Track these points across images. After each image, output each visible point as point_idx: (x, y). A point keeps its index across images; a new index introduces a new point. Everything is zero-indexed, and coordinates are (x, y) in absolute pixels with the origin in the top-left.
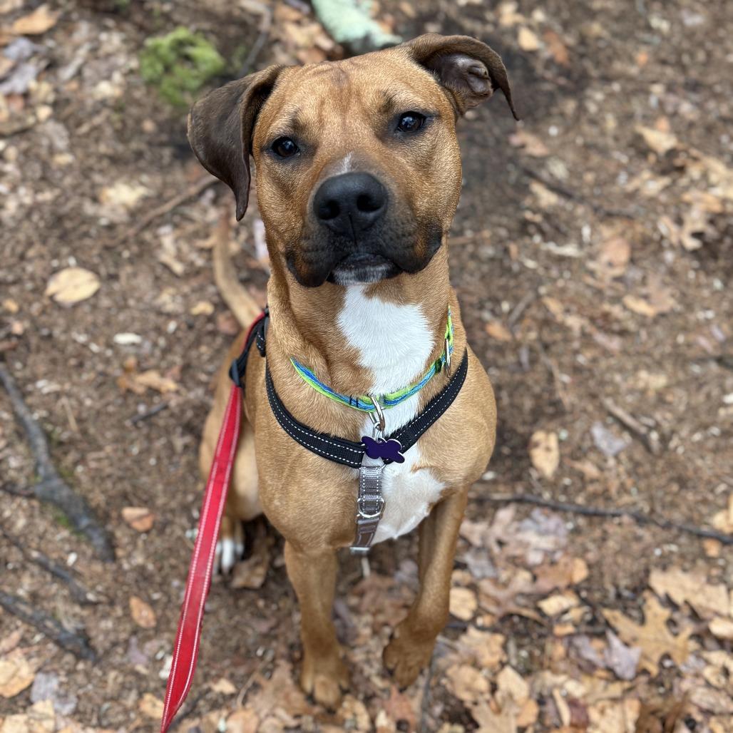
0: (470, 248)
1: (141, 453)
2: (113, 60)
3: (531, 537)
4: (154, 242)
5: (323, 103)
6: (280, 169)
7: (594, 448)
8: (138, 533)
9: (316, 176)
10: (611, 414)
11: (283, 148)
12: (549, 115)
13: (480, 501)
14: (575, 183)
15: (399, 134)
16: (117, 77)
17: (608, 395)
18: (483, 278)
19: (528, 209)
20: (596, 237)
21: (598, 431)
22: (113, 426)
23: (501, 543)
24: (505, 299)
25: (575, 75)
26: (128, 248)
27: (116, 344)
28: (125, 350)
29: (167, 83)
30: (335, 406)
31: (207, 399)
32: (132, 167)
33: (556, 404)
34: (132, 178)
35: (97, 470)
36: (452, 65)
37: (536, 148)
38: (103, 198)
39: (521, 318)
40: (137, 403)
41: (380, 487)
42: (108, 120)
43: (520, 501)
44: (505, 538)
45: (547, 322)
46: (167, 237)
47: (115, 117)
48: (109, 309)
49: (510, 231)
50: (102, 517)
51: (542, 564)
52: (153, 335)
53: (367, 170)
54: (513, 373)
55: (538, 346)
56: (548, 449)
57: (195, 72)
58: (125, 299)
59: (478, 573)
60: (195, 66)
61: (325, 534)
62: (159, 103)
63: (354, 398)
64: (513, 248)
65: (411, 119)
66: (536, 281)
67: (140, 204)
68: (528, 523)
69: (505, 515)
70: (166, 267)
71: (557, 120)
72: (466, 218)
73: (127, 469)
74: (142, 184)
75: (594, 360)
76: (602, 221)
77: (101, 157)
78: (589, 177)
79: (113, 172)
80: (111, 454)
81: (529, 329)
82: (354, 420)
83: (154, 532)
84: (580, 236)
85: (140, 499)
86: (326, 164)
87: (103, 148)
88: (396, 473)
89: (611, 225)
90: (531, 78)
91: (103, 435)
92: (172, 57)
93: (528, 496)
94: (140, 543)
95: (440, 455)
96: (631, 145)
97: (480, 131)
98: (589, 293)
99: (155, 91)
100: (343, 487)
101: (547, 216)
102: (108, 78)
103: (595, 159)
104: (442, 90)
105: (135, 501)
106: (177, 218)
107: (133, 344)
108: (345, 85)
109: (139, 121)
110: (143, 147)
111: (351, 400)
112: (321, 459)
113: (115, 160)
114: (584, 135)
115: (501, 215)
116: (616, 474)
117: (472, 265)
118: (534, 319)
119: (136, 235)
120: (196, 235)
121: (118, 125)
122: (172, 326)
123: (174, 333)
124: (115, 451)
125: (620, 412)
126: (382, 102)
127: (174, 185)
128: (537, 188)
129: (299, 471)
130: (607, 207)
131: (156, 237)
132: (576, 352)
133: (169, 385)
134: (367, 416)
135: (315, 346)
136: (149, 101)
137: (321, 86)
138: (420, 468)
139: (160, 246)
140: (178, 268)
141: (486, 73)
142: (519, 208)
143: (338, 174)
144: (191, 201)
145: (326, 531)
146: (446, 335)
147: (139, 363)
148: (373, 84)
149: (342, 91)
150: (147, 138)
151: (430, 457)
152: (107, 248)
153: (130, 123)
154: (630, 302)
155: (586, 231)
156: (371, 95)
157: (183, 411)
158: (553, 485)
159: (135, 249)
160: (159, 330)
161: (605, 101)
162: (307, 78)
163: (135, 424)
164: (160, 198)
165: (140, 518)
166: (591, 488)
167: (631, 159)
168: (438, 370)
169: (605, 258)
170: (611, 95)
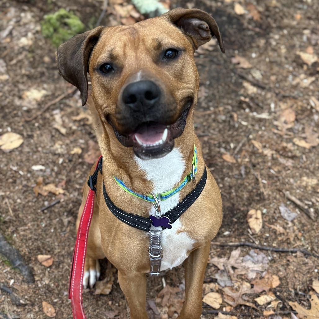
0: (213, 116)
1: (46, 226)
2: (27, 26)
3: (249, 264)
4: (51, 118)
5: (125, 46)
6: (105, 80)
7: (281, 217)
8: (46, 268)
9: (123, 83)
10: (289, 200)
11: (105, 69)
12: (252, 47)
13: (222, 246)
14: (266, 81)
15: (165, 60)
16: (30, 35)
17: (287, 190)
18: (220, 131)
19: (242, 95)
20: (278, 109)
21: (282, 209)
22: (31, 213)
23: (234, 268)
24: (232, 141)
25: (264, 27)
26: (38, 122)
27: (33, 170)
28: (37, 173)
29: (55, 38)
30: (136, 200)
31: (80, 198)
32: (39, 80)
33: (260, 195)
34: (38, 86)
35: (23, 235)
36: (190, 24)
37: (245, 64)
38: (24, 96)
39: (241, 151)
40: (44, 201)
41: (160, 241)
42: (26, 56)
43: (243, 246)
44: (236, 266)
45: (254, 153)
46: (58, 115)
47: (30, 55)
48: (29, 152)
49: (233, 107)
50: (27, 260)
51: (256, 278)
52: (51, 165)
53: (149, 79)
54: (237, 179)
55: (250, 165)
56: (257, 218)
57: (69, 32)
58: (37, 148)
59: (222, 284)
60: (70, 28)
61: (134, 266)
62: (52, 48)
63: (145, 195)
64: (235, 116)
65: (171, 52)
66: (248, 132)
67: (43, 99)
68: (248, 257)
69: (236, 253)
70: (57, 130)
71: (256, 49)
72: (210, 101)
73: (40, 235)
74: (44, 89)
75: (279, 172)
76: (280, 100)
77: (23, 76)
78: (273, 78)
79: (30, 83)
80: (31, 227)
81: (245, 157)
82: (146, 207)
83: (54, 267)
84: (270, 108)
85: (46, 250)
86: (128, 76)
87: (23, 71)
88: (168, 234)
89: (285, 102)
90: (241, 29)
91: (27, 217)
92: (58, 24)
93: (247, 243)
94: (47, 273)
95: (191, 225)
96: (294, 61)
97: (216, 56)
98: (275, 137)
99: (49, 42)
100: (142, 241)
101: (252, 99)
102: (26, 36)
103: (276, 69)
104: (186, 36)
105: (44, 251)
106: (62, 106)
107: (41, 170)
108: (136, 36)
109: (42, 57)
110: (45, 70)
111: (143, 196)
112: (129, 227)
113: (30, 77)
114: (269, 57)
115: (228, 99)
116: (293, 231)
117: (214, 124)
118: (247, 151)
119: (41, 115)
120: (72, 114)
121: (31, 59)
122: (61, 161)
123: (62, 164)
124: (33, 225)
125: (293, 198)
126: (156, 44)
127: (60, 89)
128: (246, 84)
129: (119, 233)
130: (283, 93)
131: (52, 115)
132: (270, 168)
133: (60, 191)
134: (152, 205)
135: (123, 169)
136: (46, 47)
137: (124, 37)
138: (181, 232)
139: (54, 120)
140: (63, 131)
141: (207, 27)
142: (237, 95)
143: (135, 81)
144: (69, 97)
145: (134, 264)
146: (193, 163)
147: (44, 180)
148: (151, 35)
149: (135, 39)
150: (45, 65)
151: (187, 225)
152: (27, 122)
153: (37, 58)
154: (296, 141)
155: (273, 106)
156: (150, 41)
157: (67, 204)
158: (260, 237)
159: (41, 122)
160: (54, 163)
161: (280, 39)
162: (117, 32)
163: (43, 211)
164: (54, 96)
165: (47, 260)
166: (280, 238)
167: (294, 68)
168: (189, 180)
169: (283, 119)
170: (283, 36)
